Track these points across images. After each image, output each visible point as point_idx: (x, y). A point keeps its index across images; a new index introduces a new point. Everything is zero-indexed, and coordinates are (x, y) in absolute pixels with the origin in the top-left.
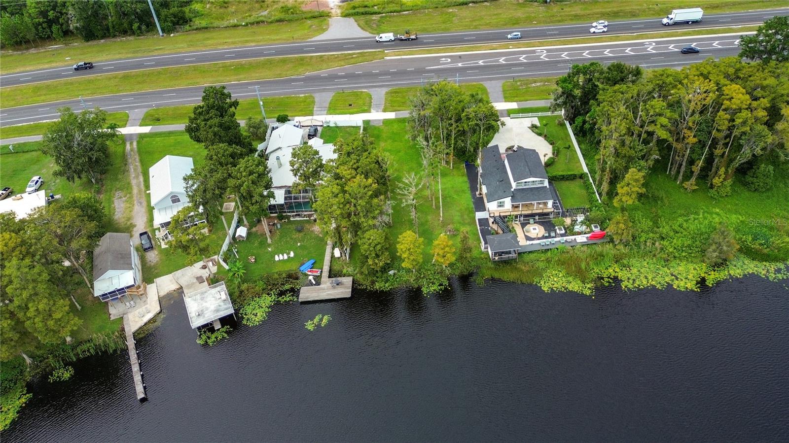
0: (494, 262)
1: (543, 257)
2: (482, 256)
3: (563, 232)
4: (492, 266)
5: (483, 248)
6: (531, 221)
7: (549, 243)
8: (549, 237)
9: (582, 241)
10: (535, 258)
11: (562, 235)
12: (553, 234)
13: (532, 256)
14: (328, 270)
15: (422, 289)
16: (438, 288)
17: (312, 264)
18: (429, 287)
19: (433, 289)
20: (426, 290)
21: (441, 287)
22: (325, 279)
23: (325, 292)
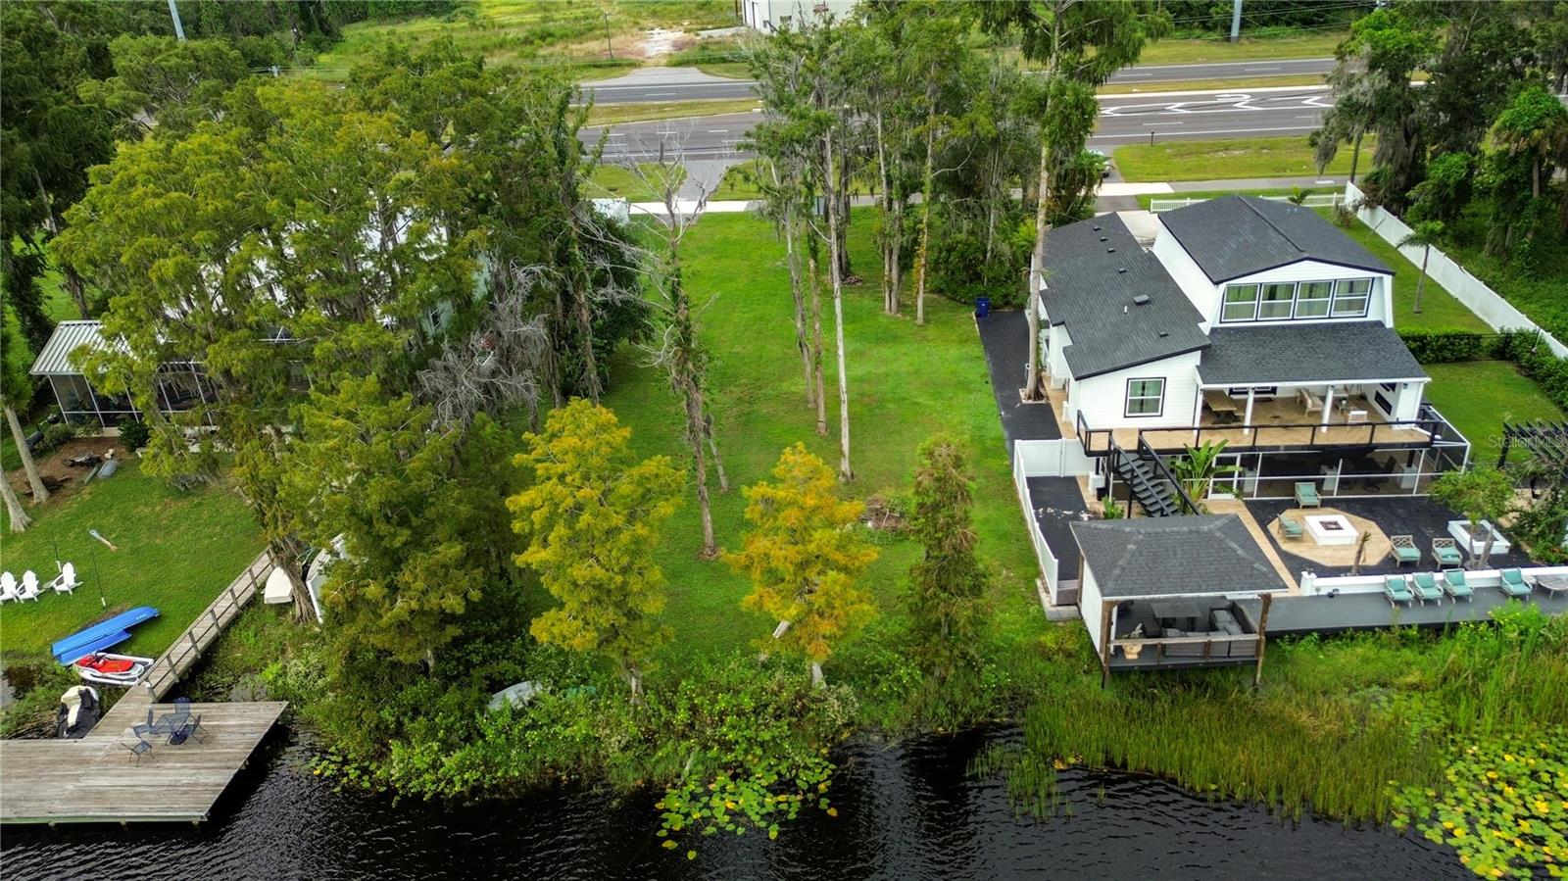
0: (1120, 673)
2: (1048, 639)
4: (1108, 696)
5: (1049, 600)
6: (1305, 492)
7: (1436, 595)
10: (1370, 671)
12: (1444, 553)
13: (1345, 658)
14: (187, 660)
15: (659, 806)
16: (762, 805)
17: (127, 630)
18: (710, 794)
19: (730, 805)
20: (687, 815)
21: (782, 798)
22: (134, 708)
23: (77, 778)
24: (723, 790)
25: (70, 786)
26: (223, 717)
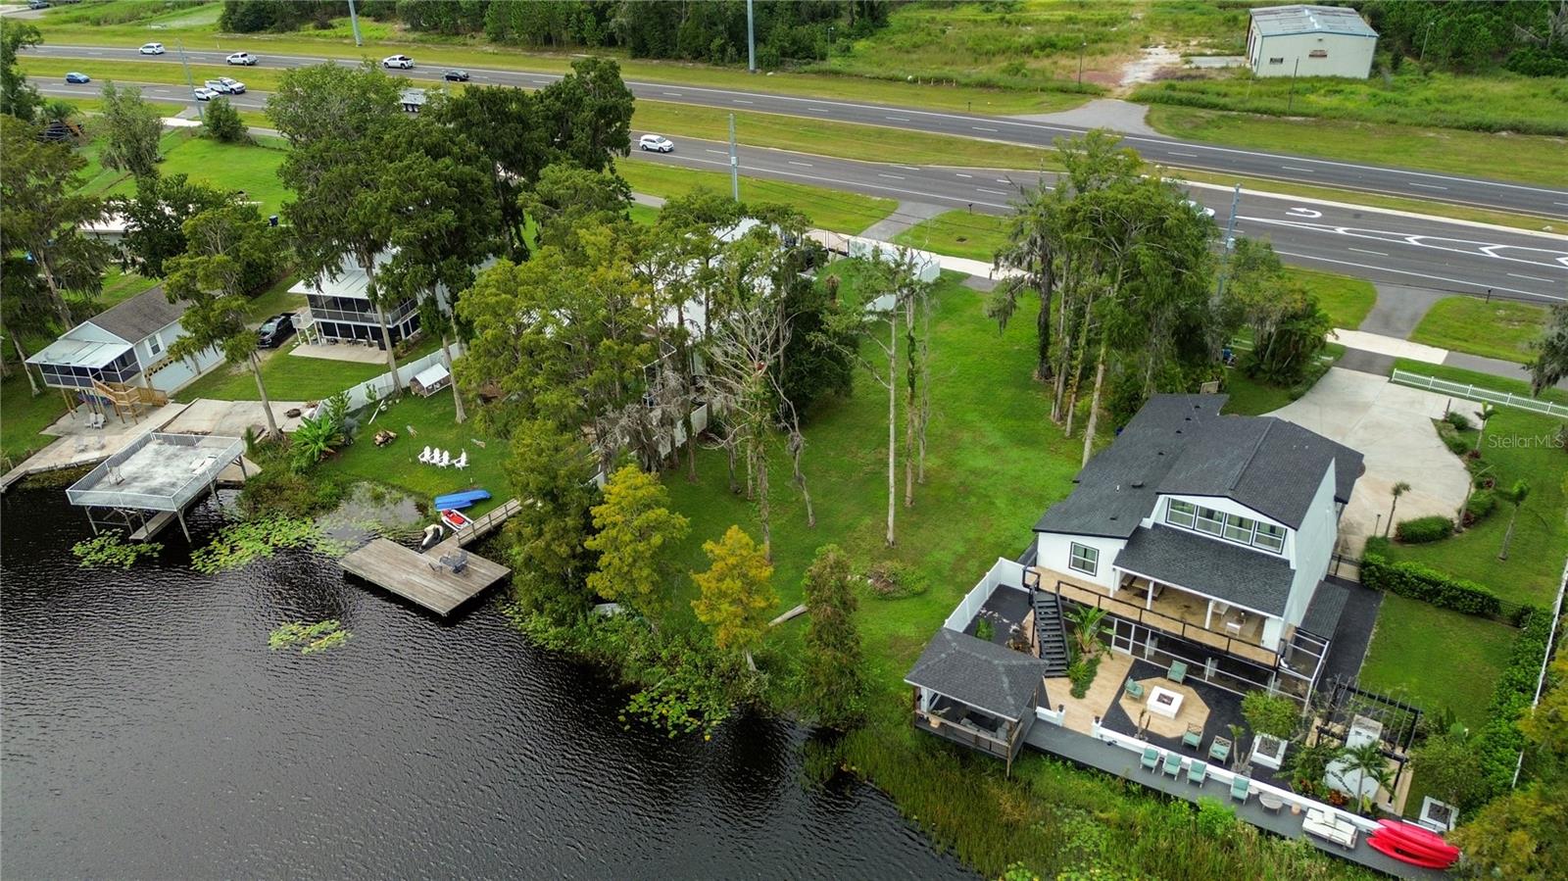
0: (927, 735)
1: (1118, 808)
3: (1275, 762)
6: (1178, 669)
7: (1175, 770)
8: (1199, 751)
9: (1325, 832)
11: (1261, 773)
12: (1219, 749)
14: (485, 529)
15: (632, 697)
16: (678, 718)
17: (472, 501)
18: (660, 701)
19: (664, 712)
20: (641, 707)
21: (691, 719)
22: (450, 547)
23: (409, 573)
24: (667, 702)
25: (404, 576)
26: (480, 567)
